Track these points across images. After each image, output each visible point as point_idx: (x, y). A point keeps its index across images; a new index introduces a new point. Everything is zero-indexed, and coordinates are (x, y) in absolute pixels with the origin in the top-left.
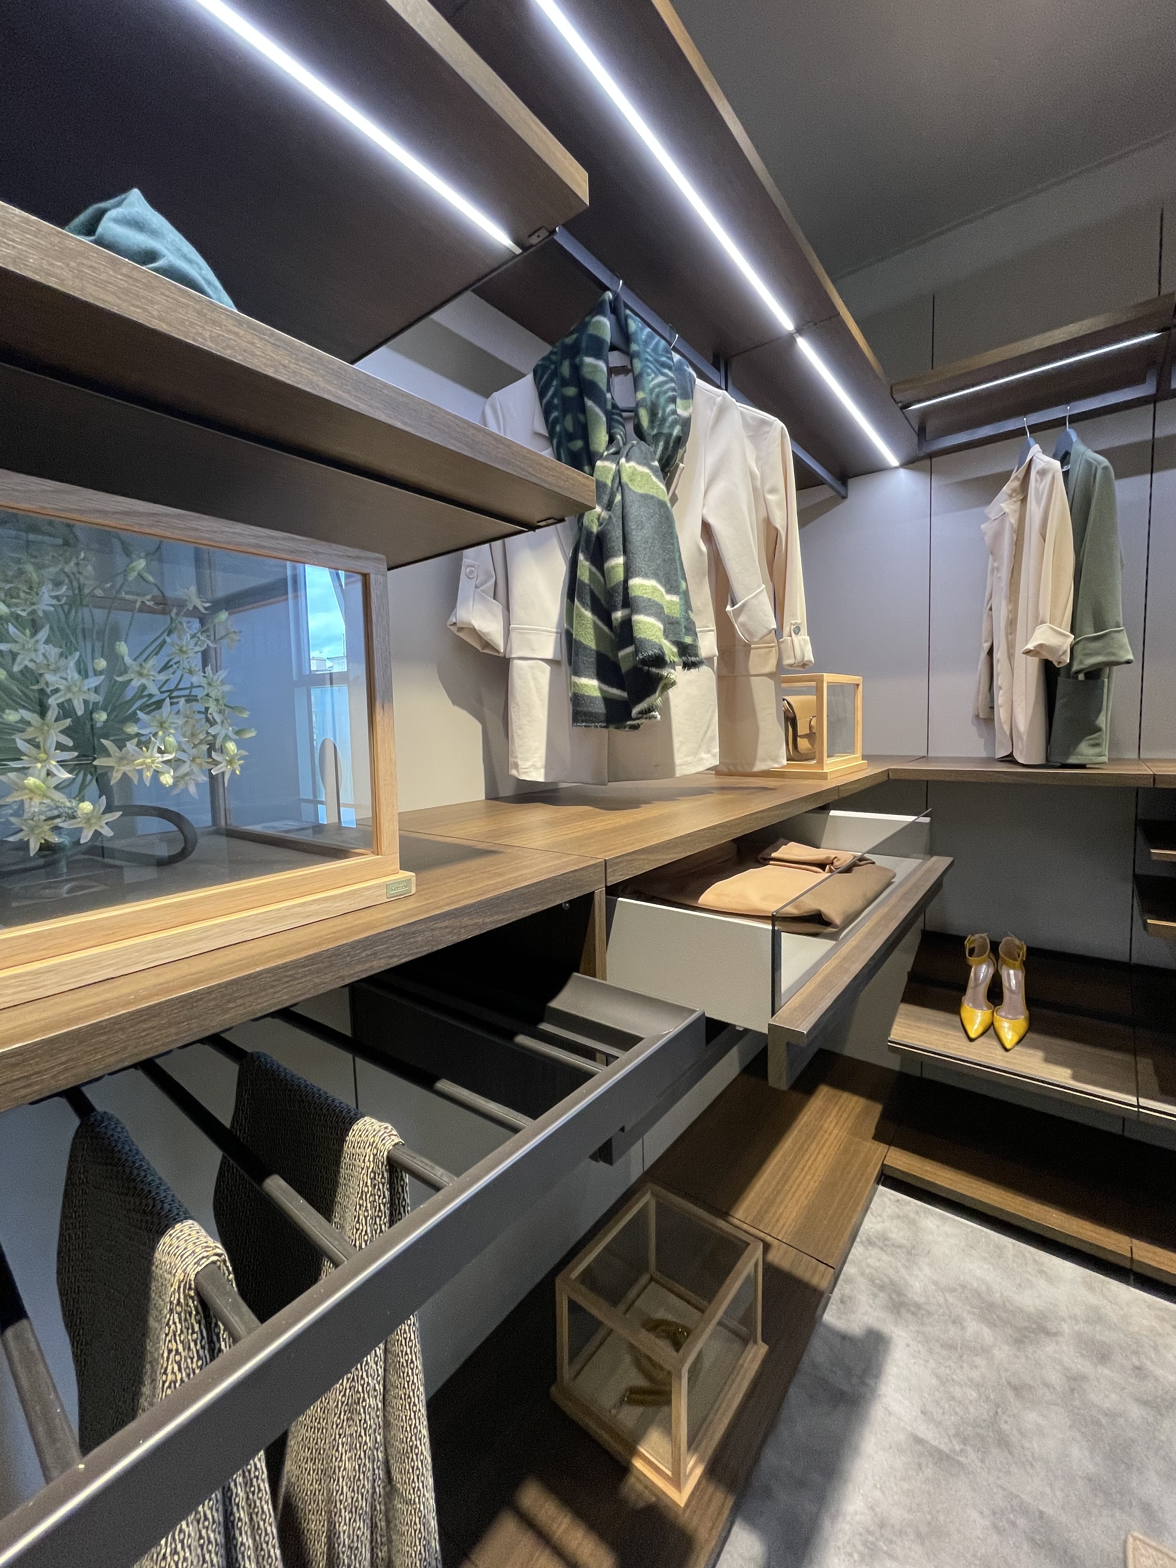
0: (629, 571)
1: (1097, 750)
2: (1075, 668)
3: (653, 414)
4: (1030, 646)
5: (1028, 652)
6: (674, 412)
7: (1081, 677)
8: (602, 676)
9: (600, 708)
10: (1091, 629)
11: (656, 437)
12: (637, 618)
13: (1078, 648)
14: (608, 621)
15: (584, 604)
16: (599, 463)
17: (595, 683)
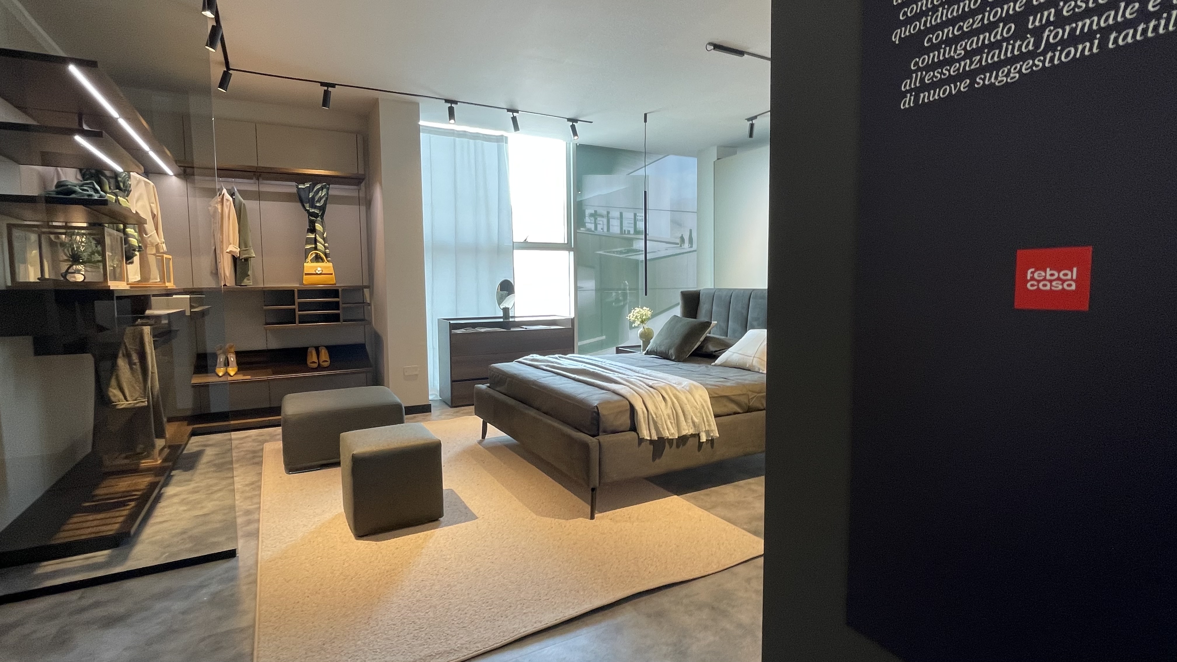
1: (248, 281)
2: (241, 258)
4: (228, 251)
5: (227, 252)
7: (243, 260)
10: (244, 247)
11: (124, 190)
12: (129, 239)
13: (241, 252)
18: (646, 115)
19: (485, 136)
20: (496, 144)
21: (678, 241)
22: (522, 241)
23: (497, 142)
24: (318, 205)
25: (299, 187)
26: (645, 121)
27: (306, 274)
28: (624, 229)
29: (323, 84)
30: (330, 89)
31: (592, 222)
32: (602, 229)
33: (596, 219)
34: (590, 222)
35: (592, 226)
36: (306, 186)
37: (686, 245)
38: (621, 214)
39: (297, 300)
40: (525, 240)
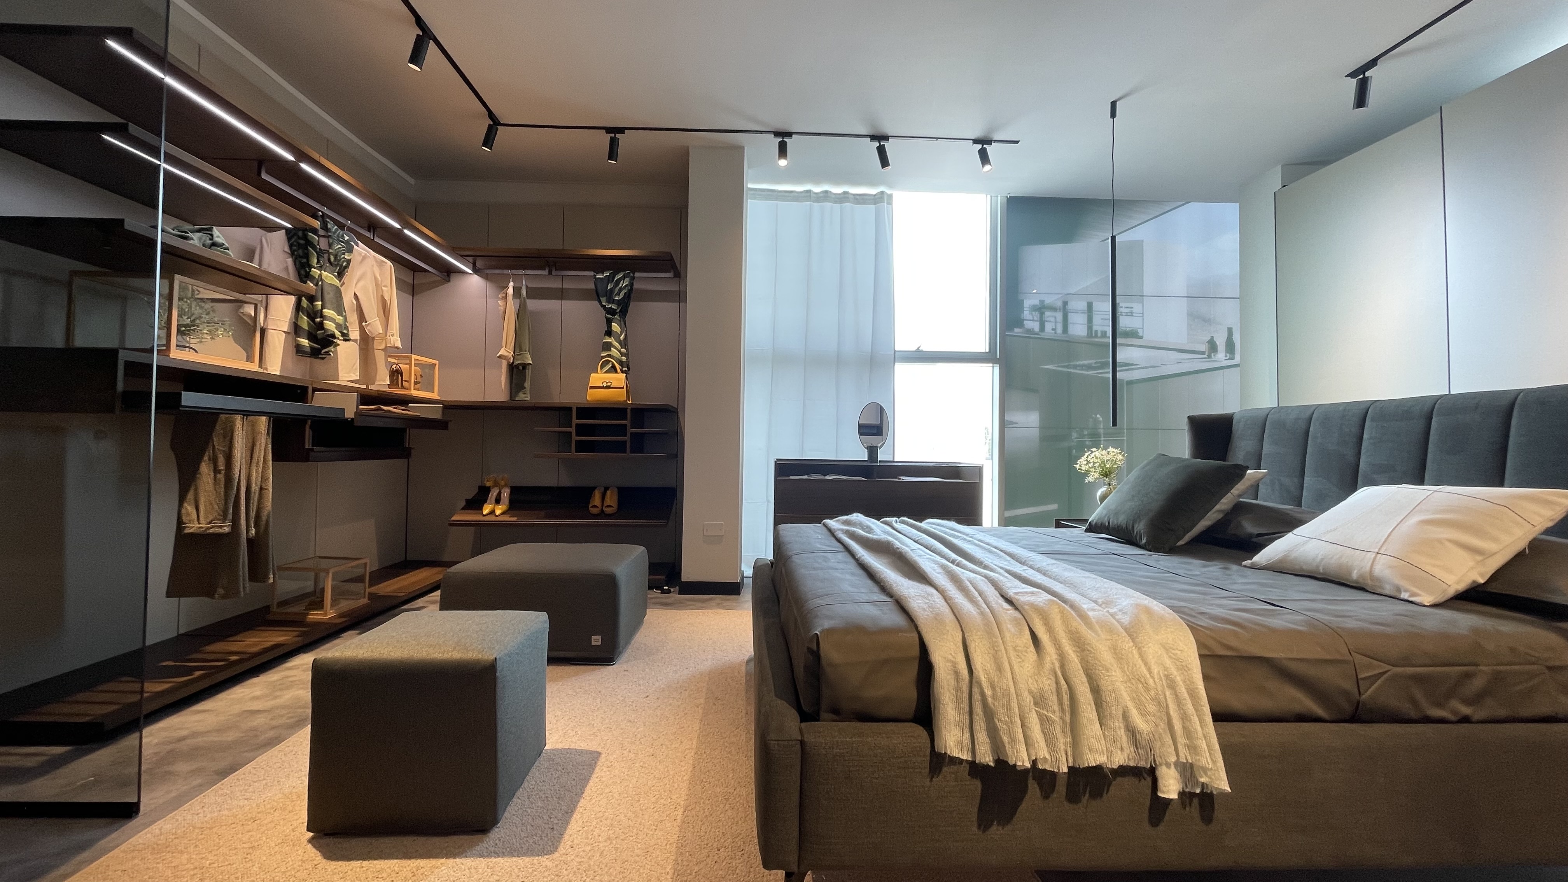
0: (323, 307)
1: (524, 394)
2: (516, 365)
3: (336, 256)
4: (505, 356)
5: (505, 359)
6: (344, 258)
7: (519, 368)
8: (308, 339)
9: (308, 350)
10: (519, 351)
11: (336, 265)
12: (324, 322)
13: (517, 357)
14: (314, 322)
15: (303, 313)
16: (313, 269)
17: (307, 341)
18: (1114, 104)
19: (858, 197)
20: (873, 206)
21: (1203, 347)
22: (914, 349)
23: (875, 204)
24: (616, 298)
25: (597, 277)
26: (1113, 115)
27: (592, 388)
28: (1095, 328)
29: (609, 130)
30: (618, 136)
31: (1035, 318)
32: (1053, 329)
33: (1042, 314)
34: (1032, 319)
35: (1036, 326)
36: (605, 275)
37: (1221, 356)
38: (1090, 306)
39: (575, 421)
40: (918, 348)
